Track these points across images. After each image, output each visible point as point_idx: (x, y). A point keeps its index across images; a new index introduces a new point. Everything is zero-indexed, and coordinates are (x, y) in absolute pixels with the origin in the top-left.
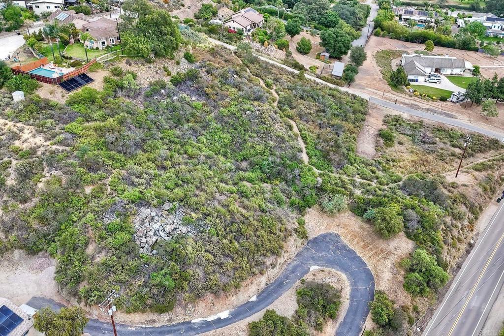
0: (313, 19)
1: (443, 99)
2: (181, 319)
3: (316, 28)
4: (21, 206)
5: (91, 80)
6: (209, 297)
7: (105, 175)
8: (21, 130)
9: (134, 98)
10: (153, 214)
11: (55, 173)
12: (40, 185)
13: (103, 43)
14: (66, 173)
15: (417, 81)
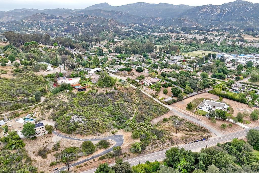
0: (181, 84)
1: (204, 115)
2: (72, 137)
3: (181, 87)
4: (56, 111)
5: (86, 90)
6: (79, 135)
7: (73, 108)
8: (64, 98)
9: (94, 96)
10: (77, 117)
11: (64, 106)
12: (61, 108)
13: (95, 82)
14: (66, 107)
15: (202, 109)
